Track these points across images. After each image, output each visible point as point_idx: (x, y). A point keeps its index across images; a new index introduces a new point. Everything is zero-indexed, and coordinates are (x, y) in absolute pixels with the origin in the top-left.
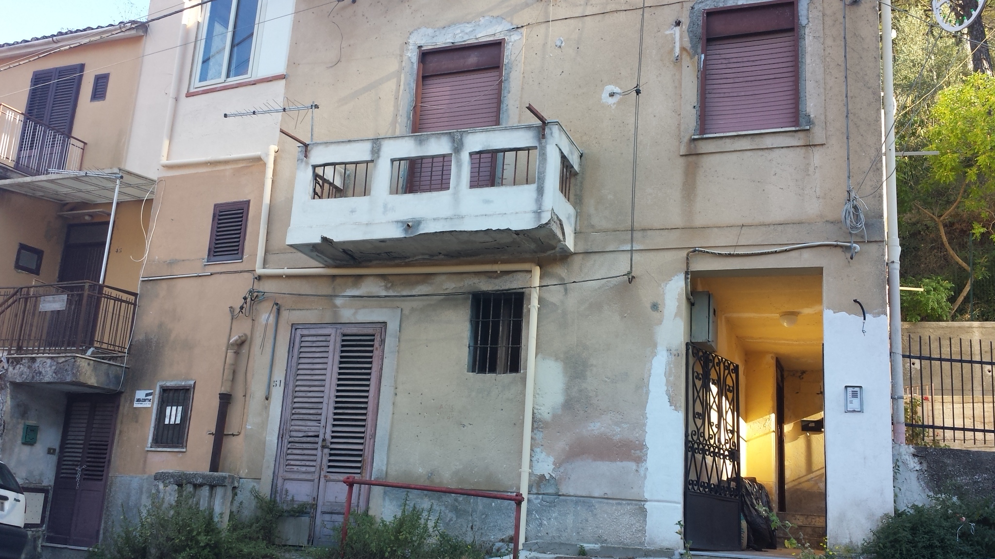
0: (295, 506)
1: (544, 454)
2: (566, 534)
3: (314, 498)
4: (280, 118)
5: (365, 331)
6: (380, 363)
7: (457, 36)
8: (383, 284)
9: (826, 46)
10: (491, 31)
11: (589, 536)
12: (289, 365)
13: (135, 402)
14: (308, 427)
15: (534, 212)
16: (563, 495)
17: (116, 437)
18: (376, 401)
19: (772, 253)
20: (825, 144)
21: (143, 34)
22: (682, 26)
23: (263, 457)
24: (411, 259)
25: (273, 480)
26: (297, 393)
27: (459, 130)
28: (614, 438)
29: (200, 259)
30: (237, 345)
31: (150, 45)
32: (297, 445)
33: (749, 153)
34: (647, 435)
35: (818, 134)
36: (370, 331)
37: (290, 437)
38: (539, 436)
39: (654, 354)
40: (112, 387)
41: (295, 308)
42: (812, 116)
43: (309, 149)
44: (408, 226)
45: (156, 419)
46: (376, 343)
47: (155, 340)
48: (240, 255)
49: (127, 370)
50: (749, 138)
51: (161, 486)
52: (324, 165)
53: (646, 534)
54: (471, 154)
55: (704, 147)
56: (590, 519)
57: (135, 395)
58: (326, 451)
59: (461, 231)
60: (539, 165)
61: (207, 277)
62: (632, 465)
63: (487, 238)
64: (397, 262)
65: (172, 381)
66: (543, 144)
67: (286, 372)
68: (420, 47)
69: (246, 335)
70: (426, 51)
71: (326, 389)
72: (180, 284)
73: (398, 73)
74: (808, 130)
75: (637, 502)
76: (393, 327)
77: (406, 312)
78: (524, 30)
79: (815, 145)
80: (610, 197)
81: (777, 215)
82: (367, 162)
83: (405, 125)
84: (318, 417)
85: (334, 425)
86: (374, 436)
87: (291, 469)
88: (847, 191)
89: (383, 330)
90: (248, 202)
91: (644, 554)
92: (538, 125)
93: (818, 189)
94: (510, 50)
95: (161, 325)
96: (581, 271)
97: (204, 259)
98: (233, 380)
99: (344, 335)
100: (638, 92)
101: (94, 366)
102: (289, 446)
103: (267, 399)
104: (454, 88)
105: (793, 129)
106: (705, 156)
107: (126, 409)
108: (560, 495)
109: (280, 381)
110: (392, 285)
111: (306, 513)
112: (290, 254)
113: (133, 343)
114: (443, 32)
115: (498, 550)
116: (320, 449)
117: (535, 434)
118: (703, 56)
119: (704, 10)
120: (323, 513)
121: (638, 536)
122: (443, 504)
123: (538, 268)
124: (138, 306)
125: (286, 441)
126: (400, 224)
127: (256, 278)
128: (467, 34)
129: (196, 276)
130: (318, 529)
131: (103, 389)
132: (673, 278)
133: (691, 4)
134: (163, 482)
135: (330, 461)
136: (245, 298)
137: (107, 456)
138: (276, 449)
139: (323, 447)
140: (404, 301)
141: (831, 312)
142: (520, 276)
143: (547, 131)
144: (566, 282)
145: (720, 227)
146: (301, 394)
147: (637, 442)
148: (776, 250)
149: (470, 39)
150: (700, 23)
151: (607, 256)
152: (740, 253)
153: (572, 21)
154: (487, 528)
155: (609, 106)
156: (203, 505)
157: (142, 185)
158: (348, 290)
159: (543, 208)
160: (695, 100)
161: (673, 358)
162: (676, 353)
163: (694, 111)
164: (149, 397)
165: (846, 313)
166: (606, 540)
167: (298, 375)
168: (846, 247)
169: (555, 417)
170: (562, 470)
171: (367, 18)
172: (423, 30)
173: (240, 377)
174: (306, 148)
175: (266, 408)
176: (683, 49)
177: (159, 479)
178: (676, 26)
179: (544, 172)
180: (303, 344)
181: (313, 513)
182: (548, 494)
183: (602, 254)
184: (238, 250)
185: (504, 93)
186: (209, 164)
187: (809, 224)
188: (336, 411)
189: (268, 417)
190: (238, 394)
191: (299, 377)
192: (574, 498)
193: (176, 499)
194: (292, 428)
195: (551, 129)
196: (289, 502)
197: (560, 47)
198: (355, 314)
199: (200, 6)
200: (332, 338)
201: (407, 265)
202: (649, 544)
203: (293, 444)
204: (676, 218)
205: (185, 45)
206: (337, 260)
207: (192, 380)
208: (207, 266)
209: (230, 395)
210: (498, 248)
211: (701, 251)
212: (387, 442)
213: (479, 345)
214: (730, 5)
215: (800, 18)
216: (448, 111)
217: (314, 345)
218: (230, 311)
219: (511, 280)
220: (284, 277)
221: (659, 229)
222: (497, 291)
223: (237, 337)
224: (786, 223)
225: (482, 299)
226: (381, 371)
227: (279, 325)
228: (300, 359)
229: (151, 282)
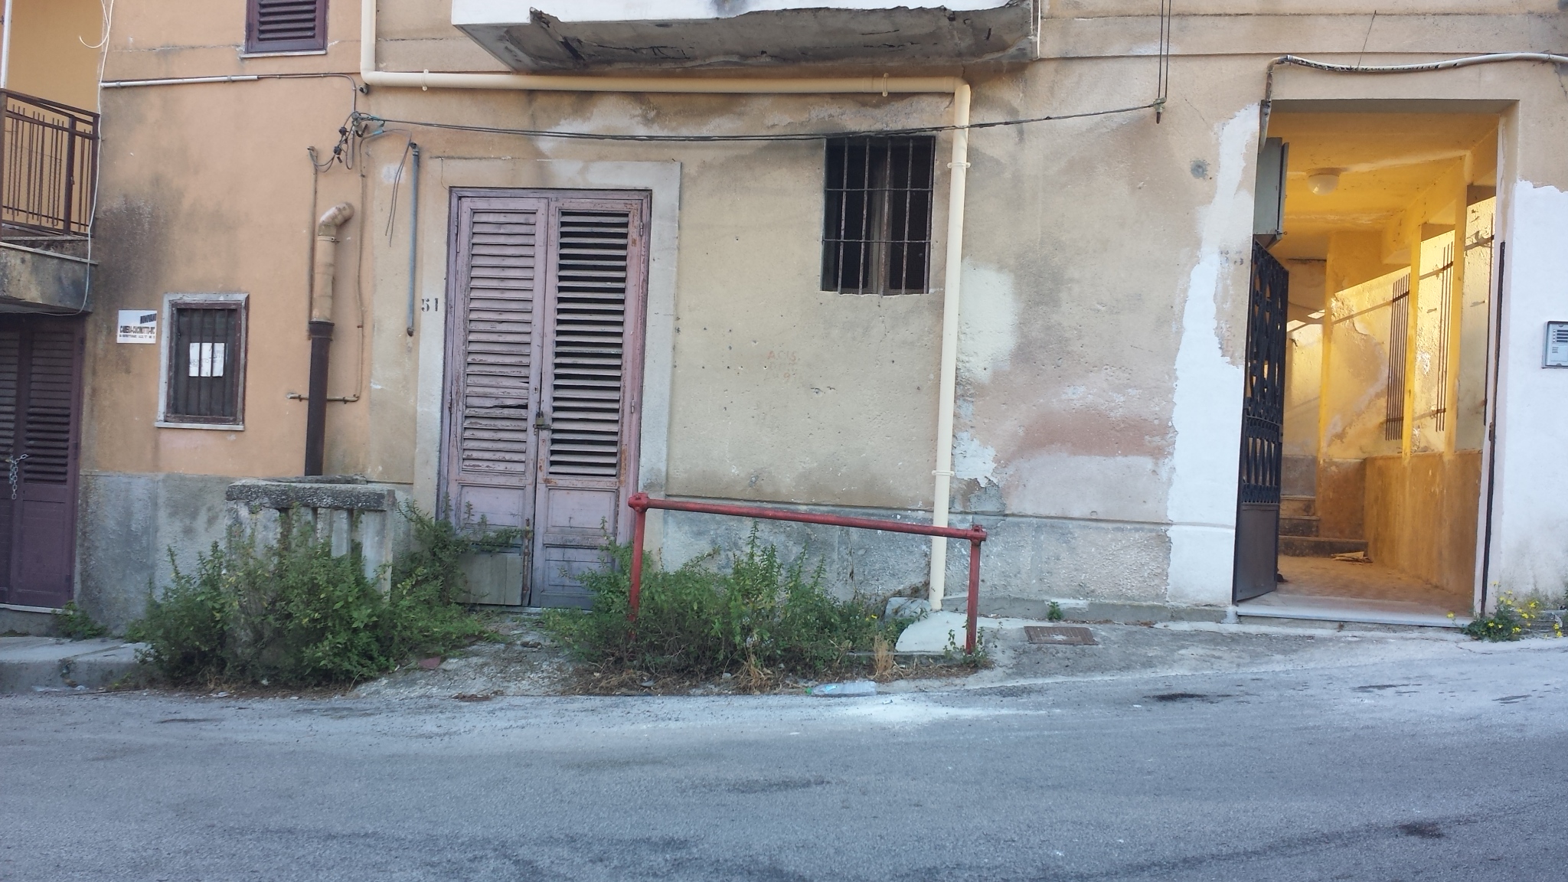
0: (492, 534)
1: (976, 442)
2: (1019, 582)
3: (528, 520)
5: (609, 206)
6: (643, 269)
8: (639, 111)
11: (1061, 584)
12: (451, 266)
13: (119, 333)
14: (503, 390)
16: (1013, 515)
17: (86, 400)
18: (638, 345)
19: (1429, 69)
23: (415, 443)
24: (698, 62)
25: (438, 485)
26: (473, 324)
28: (1112, 414)
29: (229, 46)
30: (336, 225)
32: (484, 422)
34: (1176, 409)
36: (619, 207)
37: (467, 407)
38: (967, 410)
39: (1194, 260)
40: (69, 304)
41: (453, 154)
45: (170, 367)
46: (633, 231)
47: (148, 209)
48: (319, 40)
49: (93, 268)
51: (244, 512)
53: (1168, 581)
56: (1064, 555)
57: (117, 319)
58: (545, 435)
61: (249, 83)
62: (1147, 463)
64: (667, 66)
65: (196, 293)
67: (448, 283)
69: (350, 206)
71: (536, 318)
72: (190, 96)
75: (1152, 527)
76: (664, 199)
77: (692, 170)
84: (524, 372)
85: (557, 387)
86: (638, 407)
87: (474, 466)
89: (645, 205)
91: (1170, 615)
95: (157, 181)
96: (1051, 96)
97: (238, 46)
98: (334, 296)
99: (564, 214)
101: (33, 264)
102: (466, 425)
103: (410, 334)
107: (100, 346)
108: (1006, 515)
109: (437, 300)
110: (658, 115)
111: (513, 546)
112: (430, 43)
113: (100, 215)
115: (896, 612)
116: (531, 430)
117: (960, 407)
120: (547, 546)
121: (1153, 584)
122: (782, 530)
123: (968, 87)
124: (103, 141)
125: (458, 416)
129: (225, 82)
130: (538, 576)
131: (51, 307)
132: (1237, 114)
134: (247, 504)
135: (553, 452)
136: (343, 131)
137: (70, 436)
138: (439, 429)
139: (539, 427)
140: (685, 147)
141: (1529, 185)
142: (925, 103)
144: (1021, 118)
145: (1330, 15)
146: (482, 326)
147: (1156, 422)
148: (1436, 64)
151: (1105, 65)
152: (1369, 67)
154: (869, 573)
156: (340, 549)
158: (563, 122)
161: (1232, 267)
162: (1237, 257)
164: (153, 324)
165: (1555, 188)
166: (1093, 591)
167: (472, 288)
168: (1563, 64)
169: (997, 375)
170: (1011, 470)
173: (348, 288)
175: (411, 351)
177: (238, 498)
180: (478, 229)
181: (527, 547)
182: (983, 513)
183: (1095, 61)
184: (313, 29)
187: (1498, 16)
188: (559, 360)
189: (415, 369)
190: (347, 322)
191: (474, 294)
192: (1035, 520)
193: (279, 536)
194: (469, 390)
196: (476, 526)
198: (584, 171)
200: (540, 219)
201: (688, 74)
202: (1174, 597)
203: (473, 420)
206: (542, 58)
207: (239, 291)
208: (247, 62)
209: (332, 325)
210: (891, 46)
211: (1296, 62)
212: (665, 420)
213: (842, 239)
217: (502, 231)
218: (311, 155)
219: (907, 111)
220: (424, 89)
221: (1212, 15)
222: (880, 132)
223: (331, 212)
224: (1456, 12)
225: (846, 149)
226: (645, 284)
227: (422, 187)
228: (475, 257)
229: (125, 91)
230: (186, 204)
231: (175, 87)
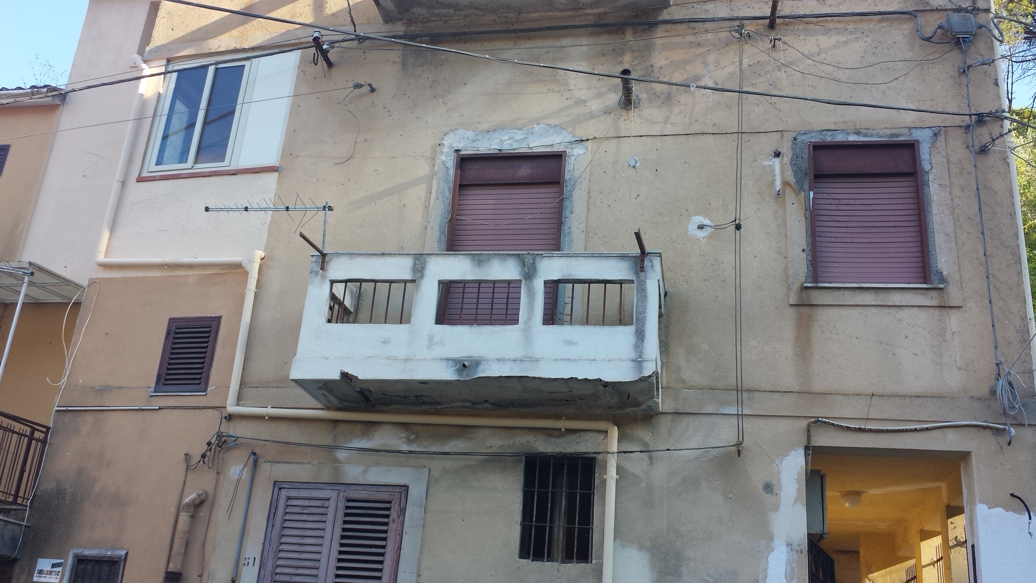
4: (269, 218)
5: (378, 496)
6: (398, 540)
7: (505, 143)
8: (404, 435)
9: (954, 197)
10: (547, 141)
12: (268, 534)
13: (35, 574)
15: (633, 361)
19: (911, 430)
20: (962, 307)
21: (60, 103)
22: (782, 158)
24: (445, 406)
26: (278, 576)
27: (531, 252)
29: (144, 387)
30: (195, 505)
31: (67, 118)
33: (873, 310)
35: (954, 295)
36: (385, 496)
39: (770, 549)
41: (280, 460)
42: (945, 273)
43: (327, 259)
44: (463, 366)
46: (394, 514)
47: (71, 491)
48: (203, 386)
49: (27, 529)
50: (873, 292)
52: (346, 281)
54: (545, 282)
55: (818, 297)
57: (36, 564)
59: (534, 378)
60: (637, 303)
61: (154, 411)
63: (563, 388)
64: (424, 407)
65: (92, 549)
66: (642, 278)
67: (264, 547)
68: (457, 151)
69: (206, 492)
70: (466, 156)
71: (321, 572)
72: (114, 418)
73: (429, 178)
74: (942, 289)
76: (416, 492)
77: (436, 474)
78: (589, 144)
79: (950, 307)
80: (705, 347)
81: (913, 385)
82: (405, 282)
83: (438, 240)
88: (996, 364)
89: (403, 496)
90: (218, 319)
92: (635, 255)
93: (958, 359)
94: (572, 164)
95: (81, 472)
96: (670, 435)
97: (150, 388)
98: (185, 554)
99: (349, 500)
100: (738, 227)
103: (234, 582)
104: (498, 202)
105: (925, 286)
106: (820, 309)
109: (255, 558)
110: (416, 438)
112: (274, 389)
113: (39, 493)
114: (488, 136)
118: (812, 194)
119: (810, 142)
123: (616, 428)
124: (49, 444)
126: (451, 363)
127: (226, 418)
128: (517, 141)
129: (137, 410)
132: (789, 453)
133: (794, 135)
136: (209, 444)
140: (433, 459)
141: (985, 507)
142: (589, 436)
143: (647, 263)
144: (650, 449)
145: (844, 394)
146: (283, 578)
148: (915, 427)
149: (522, 148)
150: (806, 156)
151: (702, 418)
152: (872, 428)
153: (649, 139)
155: (698, 240)
157: (50, 285)
158: (354, 441)
159: (645, 357)
160: (804, 242)
161: (795, 555)
162: (798, 548)
163: (804, 255)
164: (58, 569)
165: (1003, 510)
167: (279, 551)
168: (997, 429)
171: (389, 111)
172: (461, 132)
173: (195, 549)
174: (323, 257)
176: (785, 183)
178: (774, 157)
179: (644, 312)
180: (289, 510)
183: (696, 416)
184: (200, 379)
185: (566, 213)
186: (166, 267)
187: (952, 398)
190: (191, 573)
191: (281, 555)
195: (651, 261)
197: (634, 167)
198: (365, 472)
199: (163, 75)
200: (332, 504)
201: (438, 413)
204: (789, 380)
205: (140, 119)
206: (345, 401)
207: (122, 549)
208: (154, 398)
209: (181, 574)
210: (567, 401)
211: (825, 422)
213: (534, 523)
214: (839, 140)
215: (922, 162)
216: (492, 228)
217: (305, 511)
218: (186, 458)
219: (578, 441)
220: (266, 418)
221: (768, 391)
222: (560, 453)
223: (193, 496)
224: (924, 395)
225: (538, 463)
226: (399, 551)
227: (256, 481)
228: (285, 529)
229: (71, 413)
230: (97, 488)
231: (104, 412)
